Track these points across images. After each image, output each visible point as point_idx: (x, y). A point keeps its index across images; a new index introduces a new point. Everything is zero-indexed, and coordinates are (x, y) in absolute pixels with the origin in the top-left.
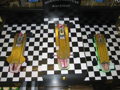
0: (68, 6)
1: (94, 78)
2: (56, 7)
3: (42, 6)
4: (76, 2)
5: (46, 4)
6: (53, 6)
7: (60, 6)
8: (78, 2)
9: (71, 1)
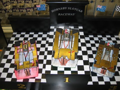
0: (73, 14)
1: (97, 82)
2: (62, 15)
3: (49, 15)
4: (80, 11)
5: (52, 12)
6: (59, 14)
7: (66, 15)
8: (82, 11)
9: (75, 10)
